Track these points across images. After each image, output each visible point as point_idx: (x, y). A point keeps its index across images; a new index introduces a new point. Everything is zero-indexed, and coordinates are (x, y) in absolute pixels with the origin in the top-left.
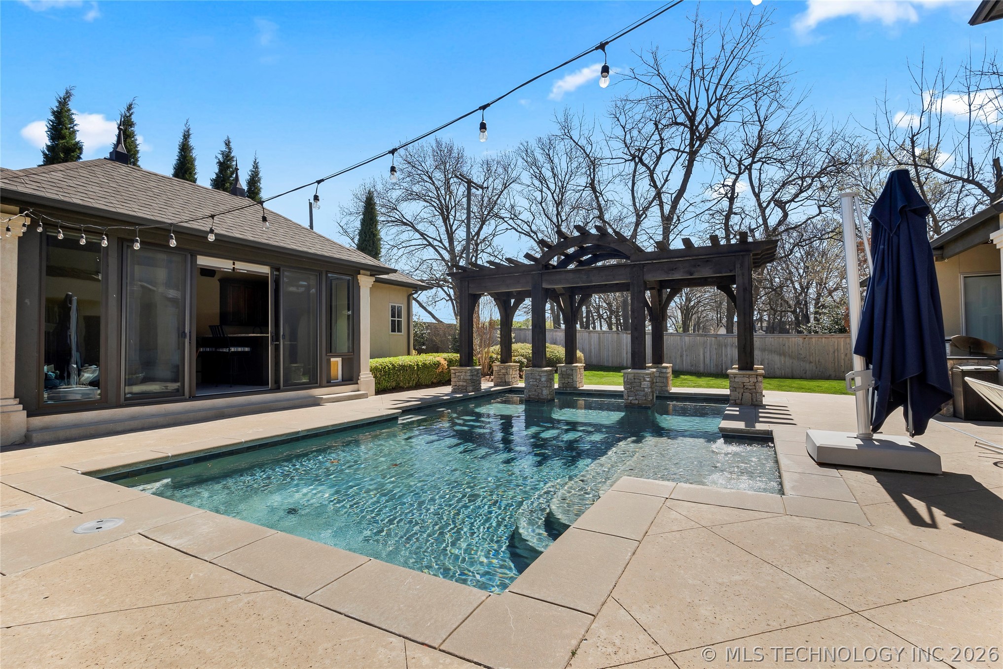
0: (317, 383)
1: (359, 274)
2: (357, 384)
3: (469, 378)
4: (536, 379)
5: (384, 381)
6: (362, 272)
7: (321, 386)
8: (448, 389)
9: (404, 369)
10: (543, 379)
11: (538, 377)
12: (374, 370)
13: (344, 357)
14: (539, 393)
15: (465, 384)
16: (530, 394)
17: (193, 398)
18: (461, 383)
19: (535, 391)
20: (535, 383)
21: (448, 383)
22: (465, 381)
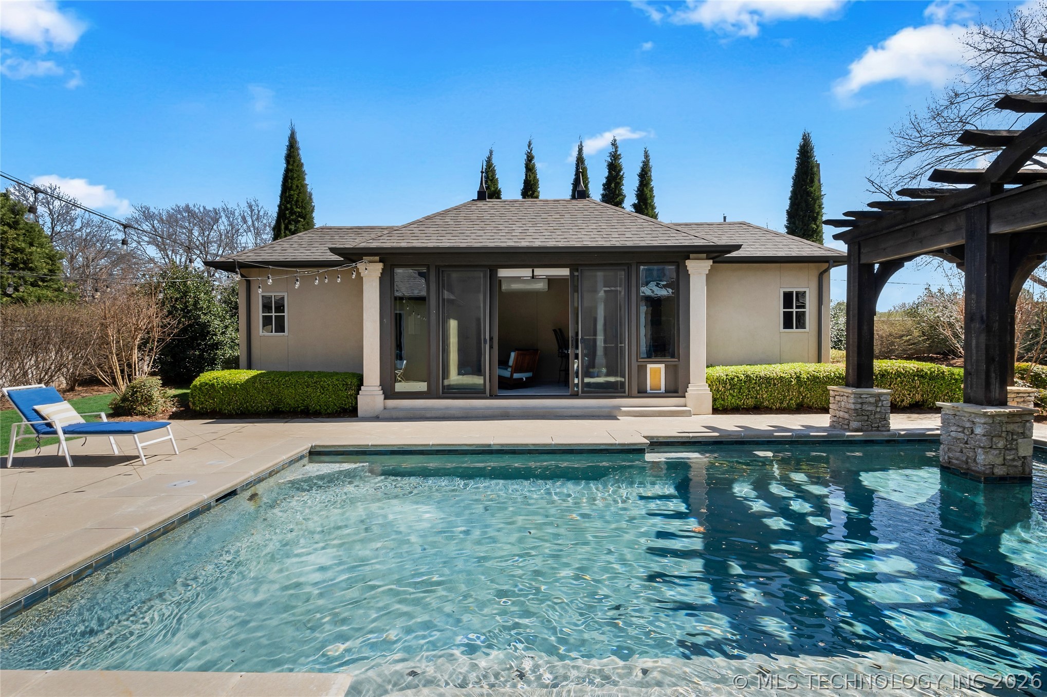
0: (625, 392)
1: (689, 258)
2: (685, 397)
3: (853, 407)
4: (964, 428)
5: (730, 397)
6: (691, 256)
7: (630, 396)
8: (822, 421)
9: (769, 383)
10: (979, 430)
11: (968, 425)
12: (713, 383)
13: (667, 363)
14: (968, 458)
15: (846, 416)
16: (951, 455)
17: (492, 396)
18: (842, 414)
19: (961, 452)
20: (961, 435)
21: (825, 410)
22: (847, 411)
